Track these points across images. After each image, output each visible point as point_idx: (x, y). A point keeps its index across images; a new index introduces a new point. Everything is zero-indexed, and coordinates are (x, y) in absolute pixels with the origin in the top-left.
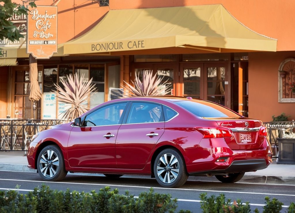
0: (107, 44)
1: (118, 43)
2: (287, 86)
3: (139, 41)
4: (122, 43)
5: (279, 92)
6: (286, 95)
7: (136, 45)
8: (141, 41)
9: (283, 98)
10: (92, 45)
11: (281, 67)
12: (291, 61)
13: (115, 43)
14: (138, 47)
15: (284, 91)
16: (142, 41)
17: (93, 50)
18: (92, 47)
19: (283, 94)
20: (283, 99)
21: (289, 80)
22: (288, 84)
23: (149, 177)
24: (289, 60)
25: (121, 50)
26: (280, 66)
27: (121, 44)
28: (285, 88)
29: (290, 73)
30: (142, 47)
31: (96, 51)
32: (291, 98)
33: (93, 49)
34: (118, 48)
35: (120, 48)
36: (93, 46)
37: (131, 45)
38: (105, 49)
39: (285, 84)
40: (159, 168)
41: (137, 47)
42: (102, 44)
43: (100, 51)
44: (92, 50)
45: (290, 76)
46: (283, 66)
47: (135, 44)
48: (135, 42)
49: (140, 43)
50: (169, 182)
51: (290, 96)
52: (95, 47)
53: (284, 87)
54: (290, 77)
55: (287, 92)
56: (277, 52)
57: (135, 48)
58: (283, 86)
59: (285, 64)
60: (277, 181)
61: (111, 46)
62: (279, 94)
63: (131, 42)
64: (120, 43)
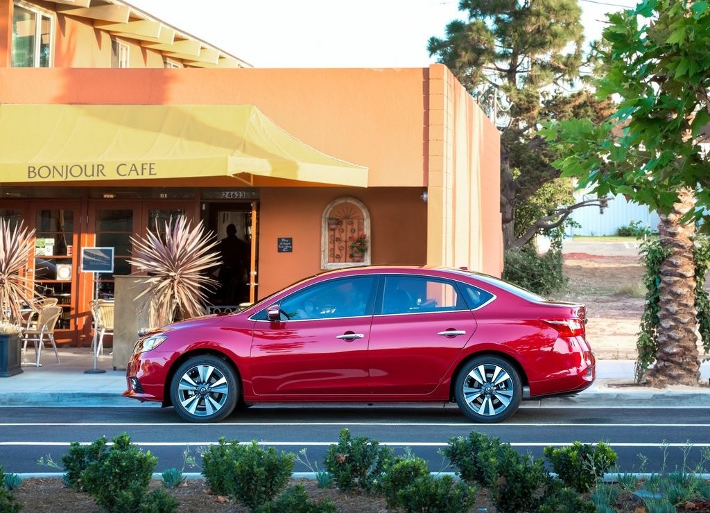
0: (67, 166)
1: (93, 166)
2: (337, 243)
3: (143, 164)
4: (103, 166)
5: (322, 253)
6: (335, 257)
7: (136, 170)
8: (148, 165)
9: (329, 262)
10: (29, 168)
11: (328, 211)
12: (346, 203)
13: (85, 166)
14: (142, 174)
15: (332, 251)
16: (150, 164)
17: (31, 176)
18: (29, 172)
19: (330, 256)
20: (329, 264)
21: (342, 232)
22: (339, 240)
23: (453, 406)
24: (343, 201)
25: (101, 178)
26: (325, 210)
27: (101, 168)
28: (334, 246)
29: (344, 220)
30: (150, 174)
31: (38, 179)
32: (345, 262)
33: (32, 174)
34: (93, 175)
35: (98, 175)
36: (32, 169)
37: (123, 170)
38: (62, 176)
39: (334, 240)
40: (466, 389)
41: (138, 174)
42: (54, 167)
43: (50, 179)
44: (29, 177)
45: (344, 226)
46: (331, 209)
47: (133, 168)
48: (134, 165)
49: (147, 167)
50: (492, 412)
51: (343, 258)
52: (36, 171)
53: (332, 245)
54: (345, 229)
55: (337, 252)
56: (369, 188)
57: (133, 176)
58: (330, 242)
59: (335, 207)
60: (561, 401)
61: (76, 171)
62: (322, 256)
63: (125, 165)
64: (98, 165)
